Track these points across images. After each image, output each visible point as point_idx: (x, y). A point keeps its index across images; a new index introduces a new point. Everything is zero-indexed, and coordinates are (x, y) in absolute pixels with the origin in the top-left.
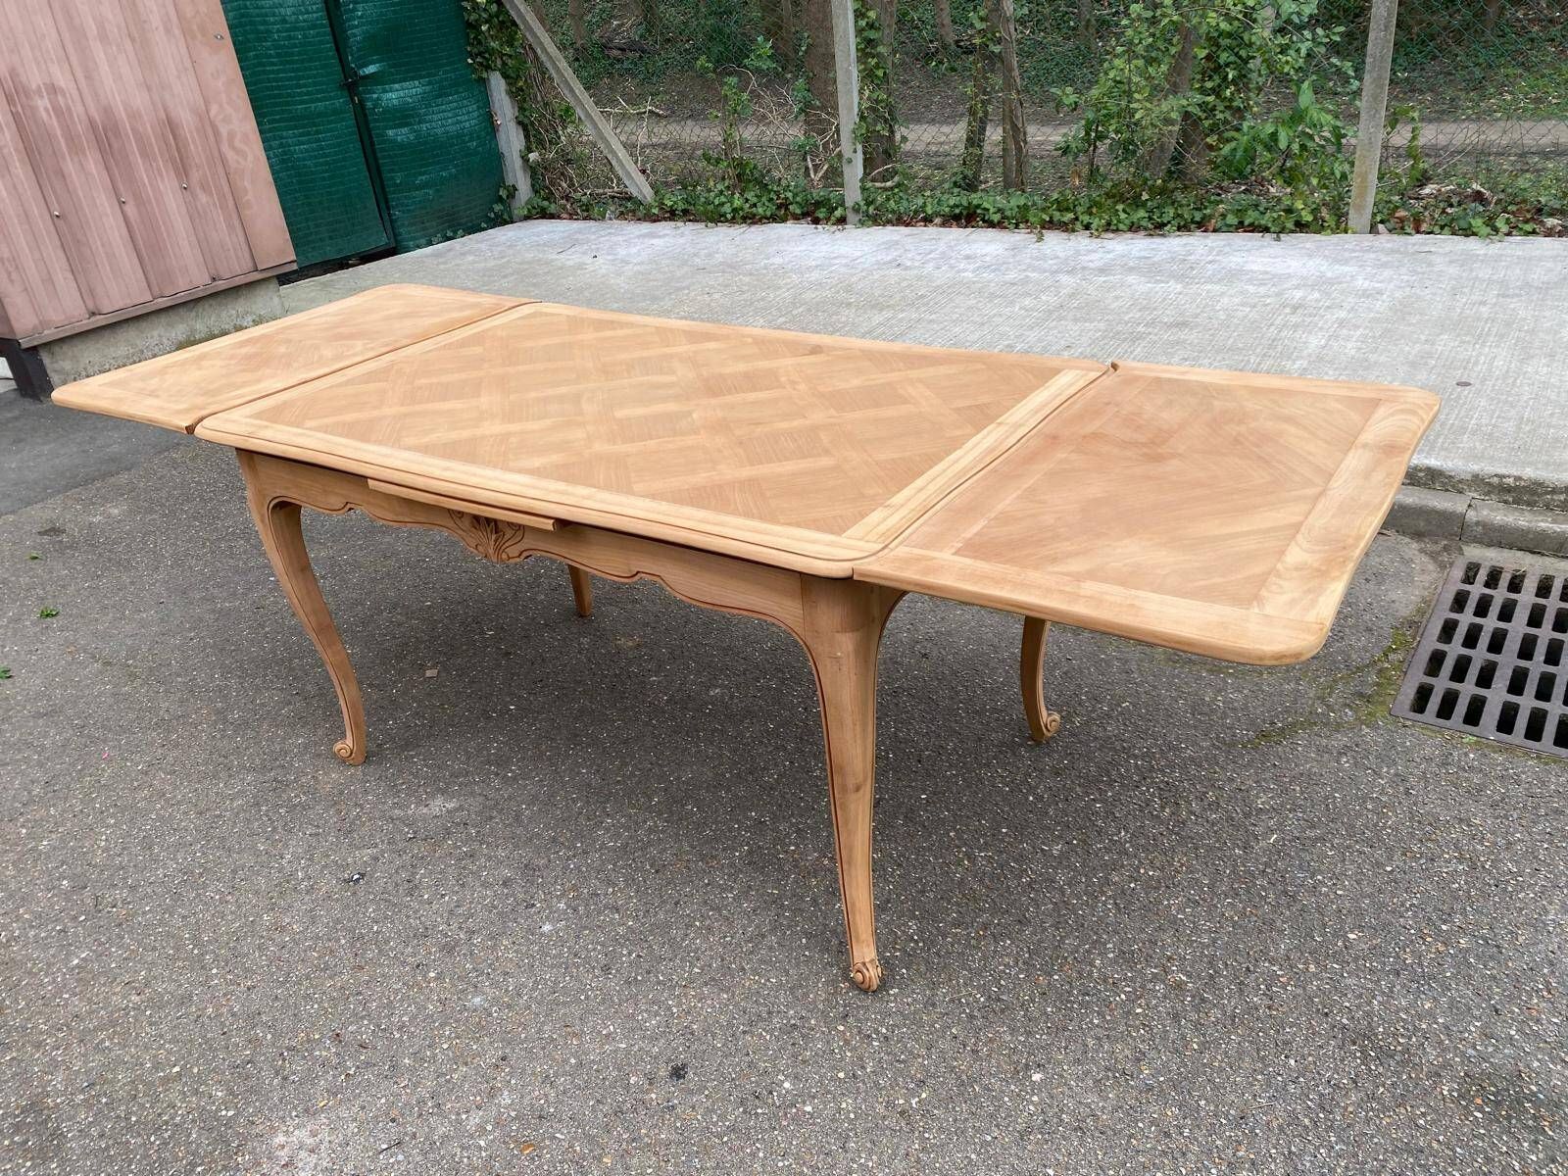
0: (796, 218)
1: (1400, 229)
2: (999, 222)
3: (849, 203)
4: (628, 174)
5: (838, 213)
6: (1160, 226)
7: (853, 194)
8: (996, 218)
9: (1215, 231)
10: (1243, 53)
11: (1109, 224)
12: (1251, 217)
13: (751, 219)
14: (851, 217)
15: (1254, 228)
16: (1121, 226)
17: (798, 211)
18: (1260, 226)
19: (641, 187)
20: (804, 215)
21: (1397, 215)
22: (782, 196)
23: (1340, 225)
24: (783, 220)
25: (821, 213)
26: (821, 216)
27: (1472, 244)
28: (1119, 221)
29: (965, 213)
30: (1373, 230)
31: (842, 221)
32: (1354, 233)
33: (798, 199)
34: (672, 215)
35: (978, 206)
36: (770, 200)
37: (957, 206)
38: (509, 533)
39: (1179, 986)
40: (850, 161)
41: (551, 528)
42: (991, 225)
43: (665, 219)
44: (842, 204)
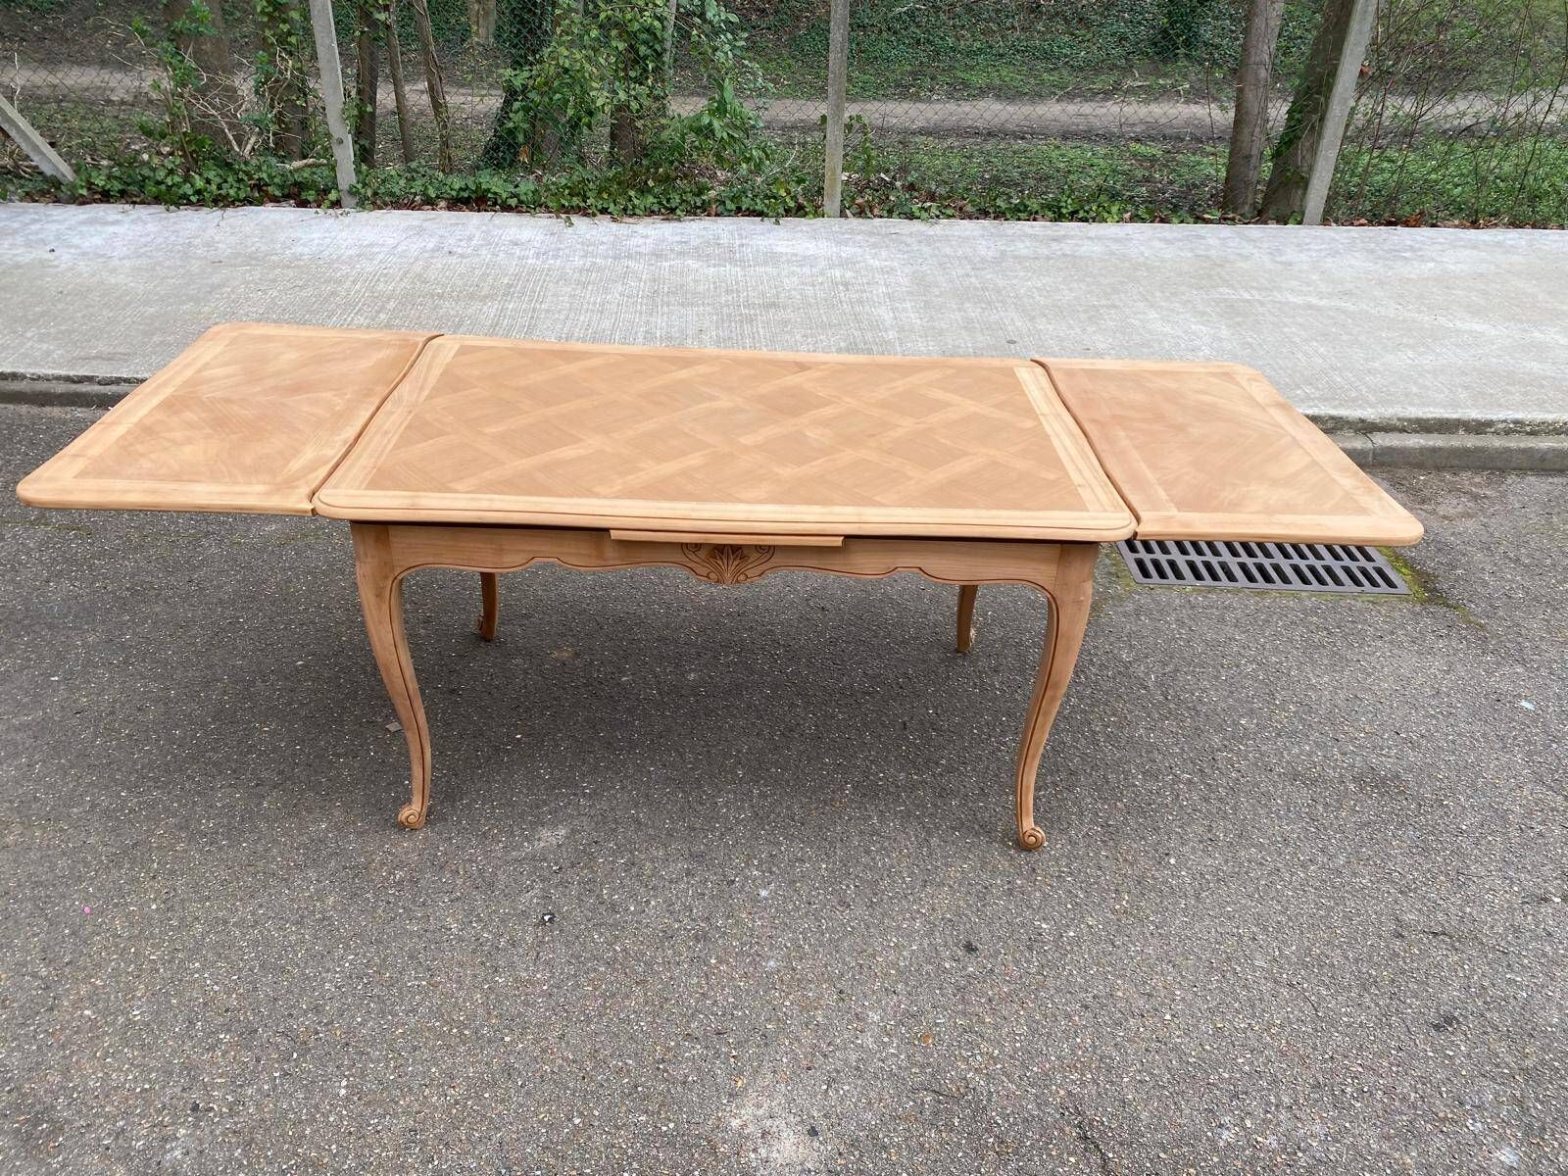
0: (275, 200)
1: (861, 213)
2: (517, 207)
3: (344, 185)
4: (36, 148)
5: (333, 196)
6: (672, 210)
7: (347, 176)
8: (513, 202)
9: (717, 215)
10: (658, 47)
11: (625, 210)
12: (746, 204)
13: (221, 201)
14: (347, 200)
15: (752, 213)
16: (637, 211)
17: (278, 193)
18: (754, 211)
19: (53, 163)
20: (287, 197)
21: (857, 202)
22: (256, 177)
23: (818, 212)
24: (261, 203)
25: (311, 195)
26: (310, 198)
27: (916, 226)
28: (634, 206)
29: (474, 196)
30: (843, 215)
31: (337, 204)
32: (829, 217)
33: (276, 180)
34: (106, 197)
35: (488, 190)
36: (240, 181)
37: (464, 190)
38: (754, 556)
39: (1190, 781)
40: (341, 142)
41: (840, 544)
42: (506, 208)
43: (95, 201)
44: (335, 186)
